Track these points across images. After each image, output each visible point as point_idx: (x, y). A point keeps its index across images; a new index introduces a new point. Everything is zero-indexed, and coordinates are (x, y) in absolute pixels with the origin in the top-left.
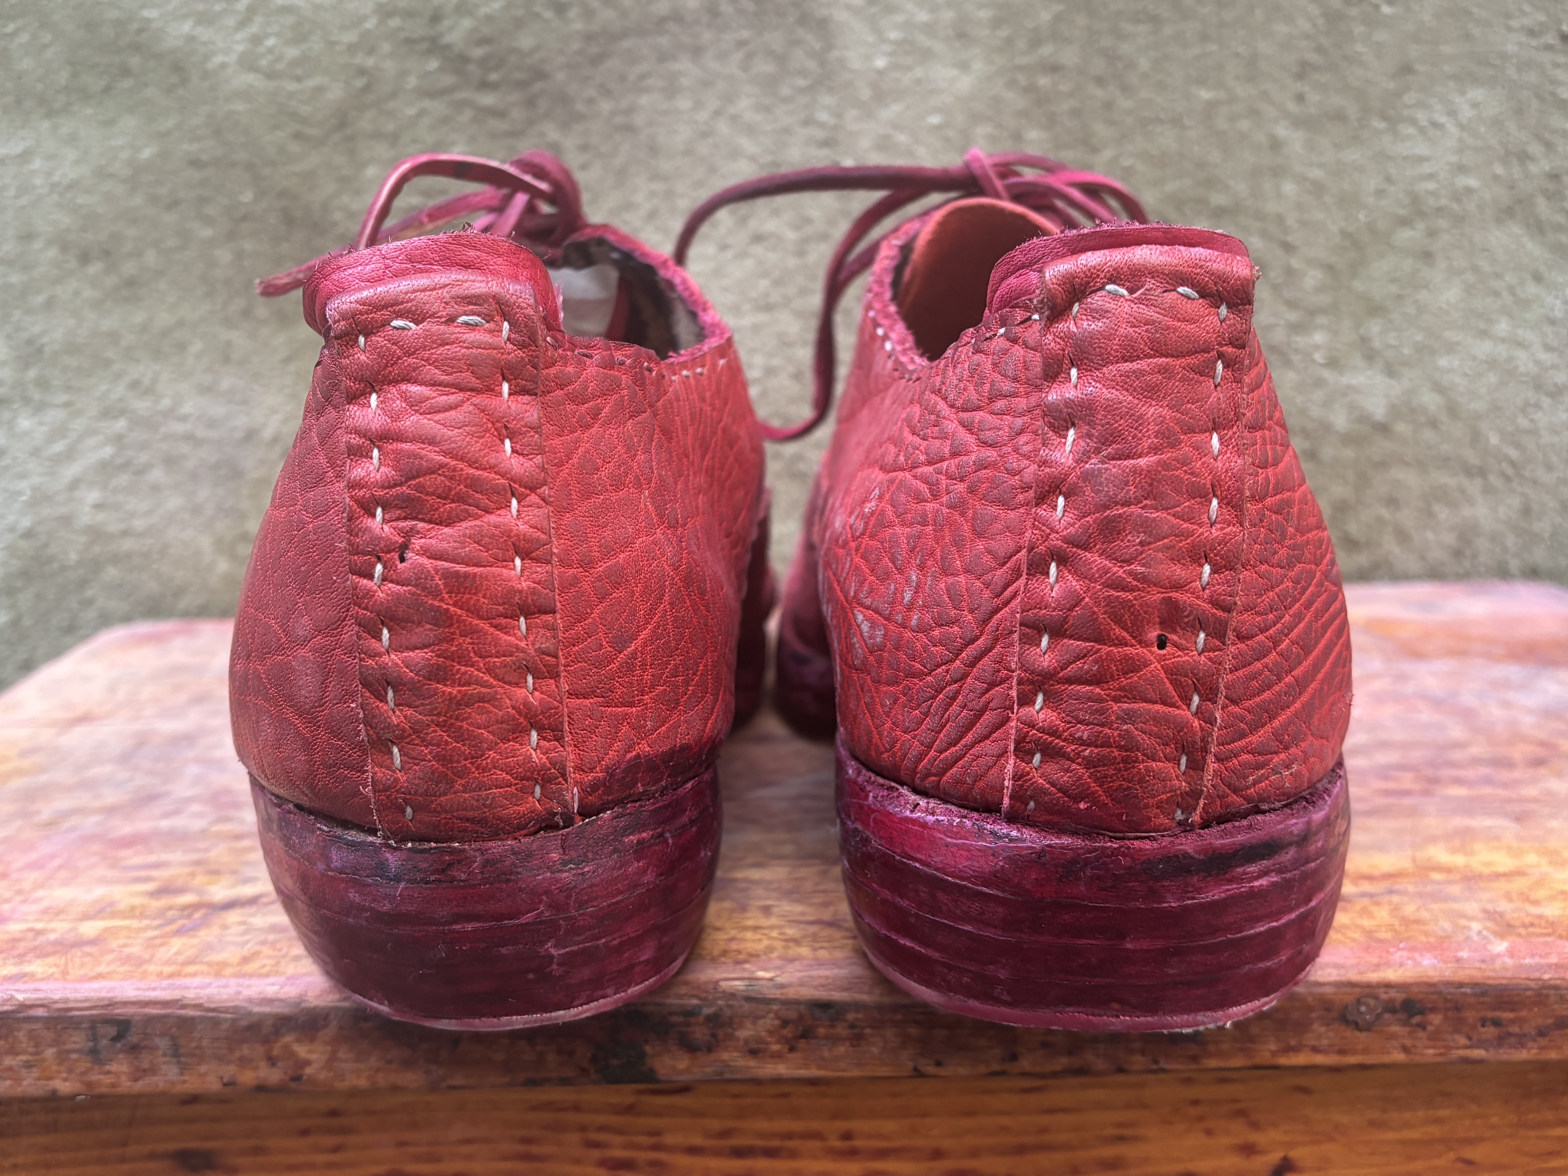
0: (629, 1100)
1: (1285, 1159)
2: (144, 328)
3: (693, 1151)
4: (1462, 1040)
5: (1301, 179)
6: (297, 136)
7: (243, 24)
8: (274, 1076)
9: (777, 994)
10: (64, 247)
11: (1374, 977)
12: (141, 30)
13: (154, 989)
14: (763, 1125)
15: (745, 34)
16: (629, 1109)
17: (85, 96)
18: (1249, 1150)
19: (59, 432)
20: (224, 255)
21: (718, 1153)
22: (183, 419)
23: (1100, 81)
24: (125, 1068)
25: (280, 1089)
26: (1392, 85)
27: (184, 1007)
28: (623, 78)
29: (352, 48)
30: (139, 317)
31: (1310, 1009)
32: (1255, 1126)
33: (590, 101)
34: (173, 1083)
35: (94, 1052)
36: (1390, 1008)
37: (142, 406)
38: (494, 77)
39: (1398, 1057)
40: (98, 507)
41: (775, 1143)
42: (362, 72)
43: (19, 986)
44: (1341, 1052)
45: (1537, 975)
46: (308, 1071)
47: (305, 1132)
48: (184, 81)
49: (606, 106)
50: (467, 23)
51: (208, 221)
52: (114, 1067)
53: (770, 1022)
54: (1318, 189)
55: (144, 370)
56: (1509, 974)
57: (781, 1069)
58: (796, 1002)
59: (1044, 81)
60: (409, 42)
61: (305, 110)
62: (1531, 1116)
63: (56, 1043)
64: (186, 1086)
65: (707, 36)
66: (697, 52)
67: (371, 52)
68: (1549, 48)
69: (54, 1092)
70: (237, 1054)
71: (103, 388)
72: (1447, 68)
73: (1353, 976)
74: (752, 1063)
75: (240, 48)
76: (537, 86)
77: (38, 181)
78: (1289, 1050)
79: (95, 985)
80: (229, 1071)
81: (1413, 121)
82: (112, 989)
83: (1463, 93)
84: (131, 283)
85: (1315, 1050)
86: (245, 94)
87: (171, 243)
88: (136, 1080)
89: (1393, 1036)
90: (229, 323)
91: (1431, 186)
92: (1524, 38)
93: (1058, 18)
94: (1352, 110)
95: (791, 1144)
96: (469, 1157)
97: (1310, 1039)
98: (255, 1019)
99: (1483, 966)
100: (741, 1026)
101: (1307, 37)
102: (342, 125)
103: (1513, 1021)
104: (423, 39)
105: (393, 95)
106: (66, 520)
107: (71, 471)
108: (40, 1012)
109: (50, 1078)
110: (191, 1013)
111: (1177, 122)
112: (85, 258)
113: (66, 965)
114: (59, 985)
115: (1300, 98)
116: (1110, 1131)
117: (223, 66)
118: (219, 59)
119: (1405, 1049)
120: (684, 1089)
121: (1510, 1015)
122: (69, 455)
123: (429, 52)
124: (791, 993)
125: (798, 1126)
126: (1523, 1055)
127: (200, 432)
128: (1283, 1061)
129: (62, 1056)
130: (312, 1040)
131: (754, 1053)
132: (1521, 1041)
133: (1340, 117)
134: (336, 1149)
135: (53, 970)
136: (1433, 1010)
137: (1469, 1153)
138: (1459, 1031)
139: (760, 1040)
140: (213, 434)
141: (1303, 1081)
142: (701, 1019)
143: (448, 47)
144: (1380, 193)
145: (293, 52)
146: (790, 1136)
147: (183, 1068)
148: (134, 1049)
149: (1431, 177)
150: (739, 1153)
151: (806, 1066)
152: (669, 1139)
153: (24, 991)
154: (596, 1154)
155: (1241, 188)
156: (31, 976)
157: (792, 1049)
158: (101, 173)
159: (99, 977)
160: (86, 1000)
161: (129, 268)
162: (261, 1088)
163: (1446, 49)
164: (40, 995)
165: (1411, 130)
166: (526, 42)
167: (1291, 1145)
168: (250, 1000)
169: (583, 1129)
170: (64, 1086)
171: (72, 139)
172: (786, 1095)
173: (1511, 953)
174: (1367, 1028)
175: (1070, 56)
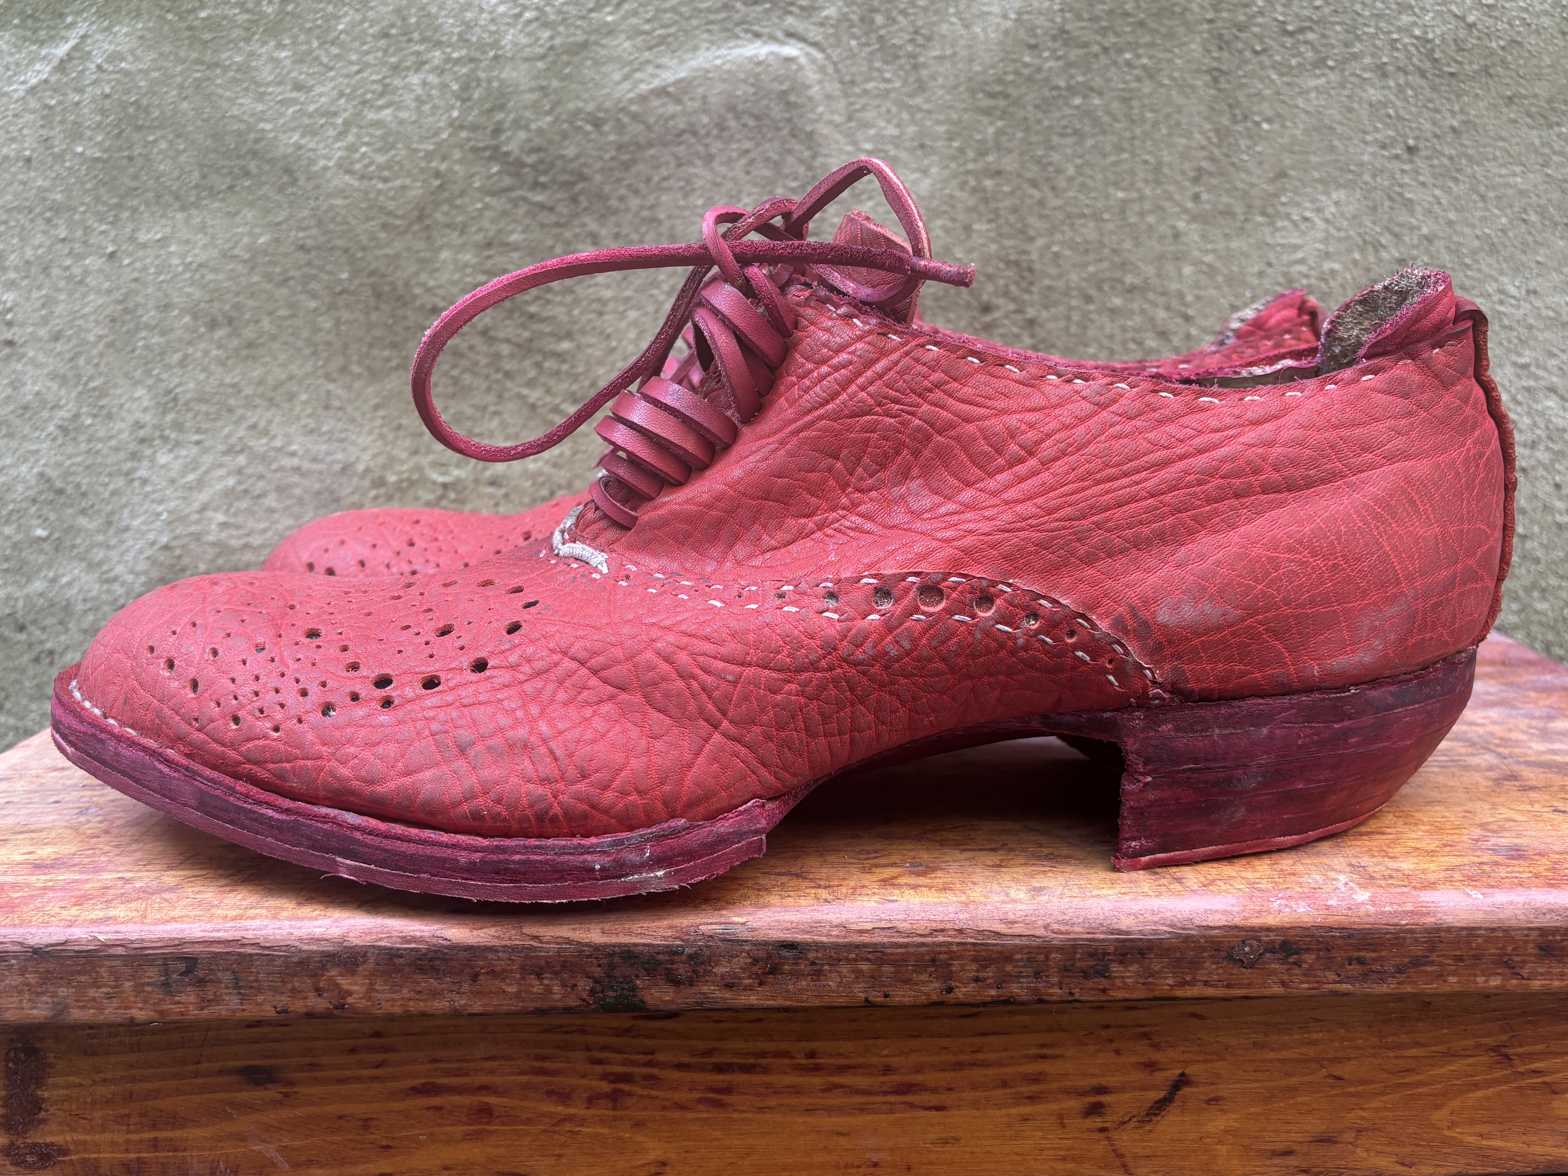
0: (628, 1024)
1: (1182, 1075)
2: (261, 382)
3: (681, 1067)
4: (1332, 976)
5: (1197, 263)
6: (384, 226)
7: (341, 135)
8: (320, 1004)
9: (748, 936)
10: (195, 317)
11: (1256, 922)
12: (257, 141)
13: (218, 931)
14: (741, 1045)
15: (748, 145)
16: (627, 1031)
17: (213, 193)
18: (1151, 1066)
19: (192, 465)
20: (326, 322)
21: (702, 1069)
22: (293, 454)
23: (1034, 184)
24: (192, 999)
25: (327, 1016)
26: (1271, 188)
27: (244, 945)
28: (648, 180)
29: (429, 156)
30: (257, 373)
31: (1203, 949)
32: (1157, 1047)
33: (621, 199)
34: (234, 1011)
35: (166, 985)
36: (1270, 948)
37: (260, 444)
38: (542, 179)
39: (1278, 990)
40: (224, 525)
41: (752, 1061)
42: (437, 174)
43: (104, 928)
44: (1228, 986)
45: (1395, 921)
46: (350, 1000)
47: (353, 1051)
48: (294, 182)
49: (634, 203)
50: (522, 135)
51: (314, 296)
52: (182, 998)
53: (743, 960)
54: (1211, 271)
55: (260, 416)
56: (1371, 920)
57: (753, 1000)
58: (766, 943)
59: (988, 183)
60: (475, 150)
61: (391, 205)
62: (1390, 1039)
63: (133, 977)
64: (246, 1014)
65: (716, 146)
66: (708, 159)
67: (444, 158)
68: (1397, 157)
69: (132, 1019)
70: (289, 986)
71: (226, 430)
72: (1316, 175)
73: (1237, 921)
74: (728, 995)
75: (339, 154)
76: (579, 187)
77: (175, 261)
78: (1183, 984)
79: (168, 927)
80: (283, 1000)
81: (1288, 216)
82: (182, 931)
83: (1327, 193)
84: (250, 345)
85: (1206, 983)
86: (341, 192)
87: (283, 312)
88: (202, 1009)
89: (1274, 972)
90: (329, 377)
91: (1303, 268)
92: (1377, 149)
93: (1000, 132)
94: (1239, 209)
95: (764, 1061)
96: (492, 1072)
97: (1202, 975)
98: (304, 955)
99: (1350, 913)
100: (717, 963)
101: (1203, 148)
102: (420, 218)
103: (1374, 960)
104: (486, 148)
105: (462, 194)
106: (197, 537)
107: (203, 497)
108: (120, 951)
109: (127, 1008)
110: (249, 950)
111: (1096, 216)
112: (213, 325)
113: (146, 909)
114: (137, 927)
115: (1196, 197)
116: (1034, 1051)
117: (325, 169)
118: (322, 163)
119: (1283, 984)
120: (673, 1015)
121: (1374, 955)
122: (200, 484)
123: (491, 158)
124: (761, 936)
125: (770, 1046)
126: (1384, 989)
127: (306, 465)
128: (1179, 993)
129: (138, 989)
130: (353, 973)
131: (729, 986)
132: (1382, 977)
133: (1228, 213)
134: (378, 1066)
135: (134, 914)
136: (1307, 950)
137: (1338, 1070)
138: (1330, 969)
139: (735, 976)
140: (316, 467)
141: (1198, 1009)
142: (684, 958)
143: (507, 154)
144: (1261, 274)
145: (381, 159)
146: (763, 1054)
147: (243, 998)
148: (201, 982)
149: (1302, 261)
150: (719, 1069)
151: (774, 998)
152: (660, 1057)
153: (107, 933)
154: (599, 1069)
155: (1150, 271)
156: (114, 919)
157: (761, 984)
158: (226, 255)
159: (173, 919)
160: (160, 940)
161: (249, 333)
162: (310, 1015)
163: (1314, 159)
164: (120, 936)
165: (1286, 223)
166: (570, 151)
167: (1189, 1063)
168: (301, 939)
169: (588, 1048)
170: (139, 1014)
171: (202, 228)
172: (760, 1020)
173: (1373, 902)
174: (1252, 965)
175: (1009, 164)
